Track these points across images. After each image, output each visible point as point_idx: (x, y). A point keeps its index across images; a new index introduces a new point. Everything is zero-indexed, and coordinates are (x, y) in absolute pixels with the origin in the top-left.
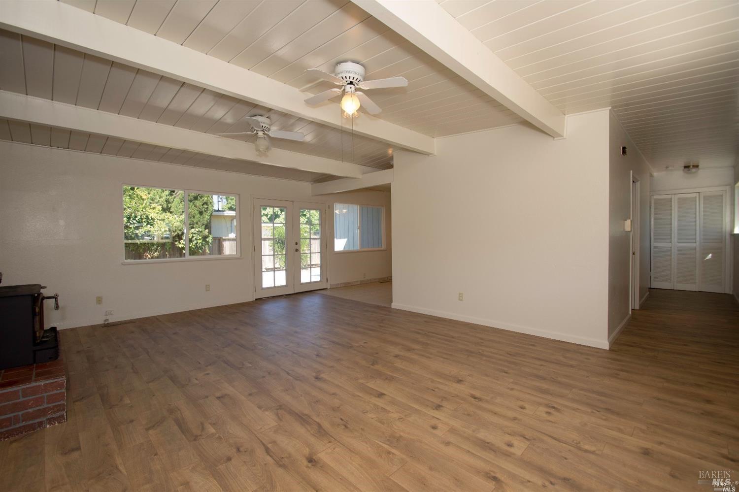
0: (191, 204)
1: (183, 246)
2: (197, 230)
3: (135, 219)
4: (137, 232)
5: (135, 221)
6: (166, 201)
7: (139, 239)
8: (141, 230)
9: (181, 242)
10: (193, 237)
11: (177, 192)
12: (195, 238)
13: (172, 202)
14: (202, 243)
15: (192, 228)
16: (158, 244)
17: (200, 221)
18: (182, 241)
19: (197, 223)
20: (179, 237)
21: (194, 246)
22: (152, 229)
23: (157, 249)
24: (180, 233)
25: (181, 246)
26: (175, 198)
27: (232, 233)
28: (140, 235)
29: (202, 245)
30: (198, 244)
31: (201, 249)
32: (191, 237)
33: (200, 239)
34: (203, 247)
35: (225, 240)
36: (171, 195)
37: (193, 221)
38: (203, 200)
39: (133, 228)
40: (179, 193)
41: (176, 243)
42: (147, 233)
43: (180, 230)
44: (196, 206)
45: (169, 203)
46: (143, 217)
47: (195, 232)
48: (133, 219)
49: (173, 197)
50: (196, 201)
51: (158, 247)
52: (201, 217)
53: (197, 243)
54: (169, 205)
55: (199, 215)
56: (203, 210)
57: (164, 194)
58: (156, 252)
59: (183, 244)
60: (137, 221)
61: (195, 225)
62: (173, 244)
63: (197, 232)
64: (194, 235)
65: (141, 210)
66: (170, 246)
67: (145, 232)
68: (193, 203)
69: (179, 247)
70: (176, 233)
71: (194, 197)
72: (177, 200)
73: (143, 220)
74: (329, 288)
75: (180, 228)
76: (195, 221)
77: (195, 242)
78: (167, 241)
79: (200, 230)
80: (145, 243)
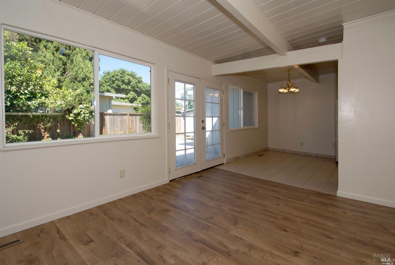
0: (80, 84)
1: (72, 118)
2: (85, 106)
3: (27, 89)
4: (30, 103)
5: (26, 92)
6: (58, 80)
7: (30, 111)
8: (34, 102)
9: (70, 115)
10: (81, 111)
11: (67, 74)
12: (83, 112)
13: (64, 81)
14: (89, 117)
15: (80, 104)
16: (51, 117)
17: (87, 99)
18: (72, 114)
19: (85, 100)
20: (69, 111)
21: (82, 119)
22: (47, 101)
23: (49, 121)
24: (70, 108)
25: (70, 118)
26: (66, 78)
27: (110, 110)
28: (33, 107)
29: (89, 118)
30: (85, 118)
31: (88, 121)
32: (79, 112)
33: (87, 113)
34: (90, 120)
35: (106, 114)
36: (62, 75)
37: (81, 99)
38: (90, 82)
39: (24, 99)
40: (69, 74)
41: (67, 116)
42: (42, 105)
43: (70, 105)
44: (84, 86)
45: (61, 82)
46: (36, 88)
47: (83, 107)
48: (24, 89)
49: (64, 77)
50: (84, 82)
51: (50, 119)
52: (88, 95)
53: (85, 116)
54: (61, 84)
55: (86, 94)
56: (90, 89)
57: (56, 74)
58: (49, 123)
59: (72, 117)
60: (28, 91)
61: (83, 101)
62: (63, 117)
63: (85, 107)
64: (82, 110)
65: (34, 79)
66: (61, 118)
67: (38, 104)
68: (82, 83)
69: (69, 119)
70: (67, 108)
71: (83, 79)
72: (68, 80)
73: (37, 91)
74: (225, 162)
75: (70, 104)
76: (83, 99)
77: (83, 115)
78: (58, 114)
79: (88, 106)
80: (39, 116)
